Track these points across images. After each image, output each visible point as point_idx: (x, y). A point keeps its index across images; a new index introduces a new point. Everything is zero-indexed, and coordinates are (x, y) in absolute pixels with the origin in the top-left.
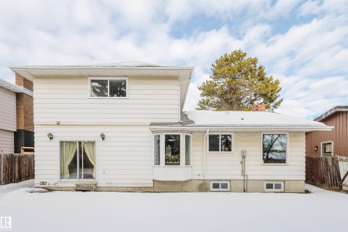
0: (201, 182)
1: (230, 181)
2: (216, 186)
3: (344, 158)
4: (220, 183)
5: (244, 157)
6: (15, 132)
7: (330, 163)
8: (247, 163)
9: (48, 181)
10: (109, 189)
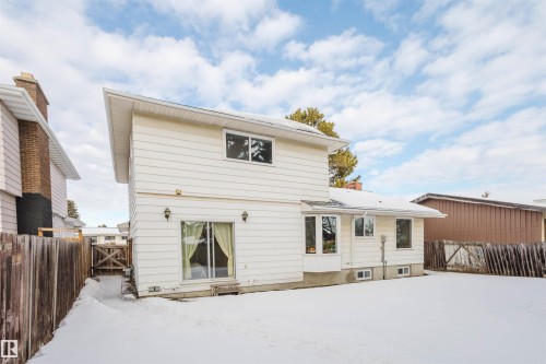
0: (348, 272)
1: (372, 268)
2: (360, 275)
3: (451, 242)
4: (364, 271)
5: (383, 243)
6: (17, 198)
7: (437, 247)
8: (386, 248)
9: (162, 285)
10: (252, 289)
